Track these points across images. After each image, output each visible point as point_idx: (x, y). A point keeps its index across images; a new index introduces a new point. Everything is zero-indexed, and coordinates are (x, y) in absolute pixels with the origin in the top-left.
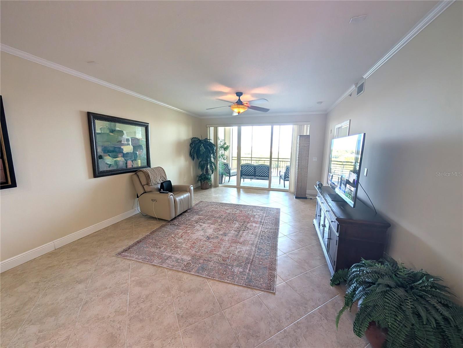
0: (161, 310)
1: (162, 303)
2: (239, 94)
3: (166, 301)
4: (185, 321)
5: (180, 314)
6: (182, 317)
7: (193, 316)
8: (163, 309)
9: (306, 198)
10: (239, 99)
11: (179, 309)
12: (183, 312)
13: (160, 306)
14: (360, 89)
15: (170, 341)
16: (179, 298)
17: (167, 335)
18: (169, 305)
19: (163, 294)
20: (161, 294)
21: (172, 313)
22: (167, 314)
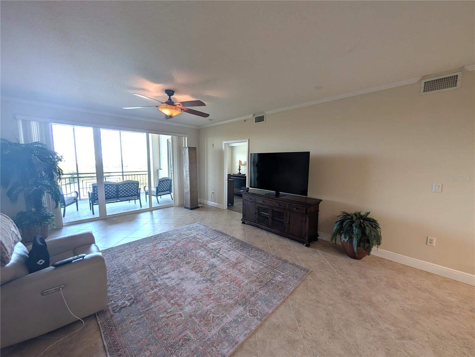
0: (323, 354)
1: (312, 352)
2: (170, 92)
3: (310, 347)
4: (338, 333)
5: (329, 336)
6: (333, 335)
7: (332, 325)
8: (322, 352)
9: (199, 207)
10: (170, 99)
11: (322, 335)
12: (327, 333)
13: (318, 355)
15: (361, 351)
16: (307, 333)
17: (354, 352)
18: (317, 345)
19: (299, 349)
20: (298, 351)
21: (328, 344)
22: (329, 349)
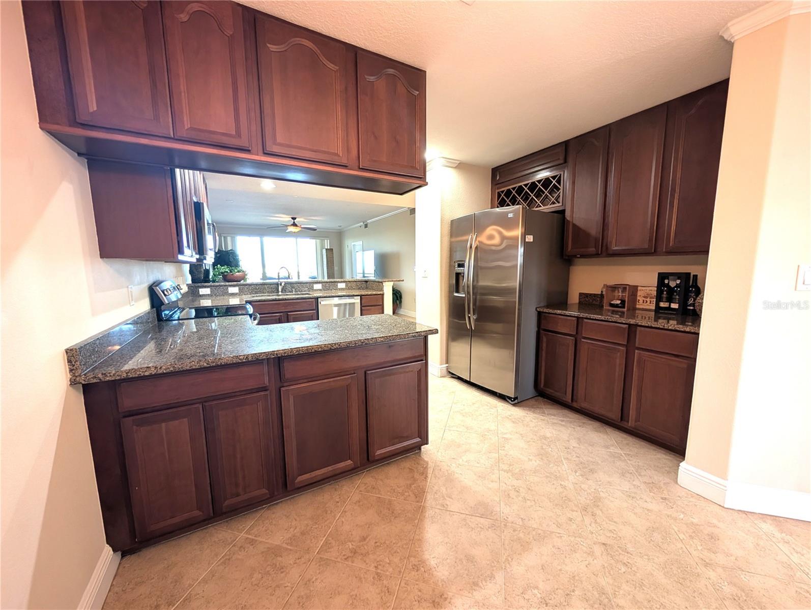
2: (294, 219)
10: (294, 222)
14: (366, 226)
